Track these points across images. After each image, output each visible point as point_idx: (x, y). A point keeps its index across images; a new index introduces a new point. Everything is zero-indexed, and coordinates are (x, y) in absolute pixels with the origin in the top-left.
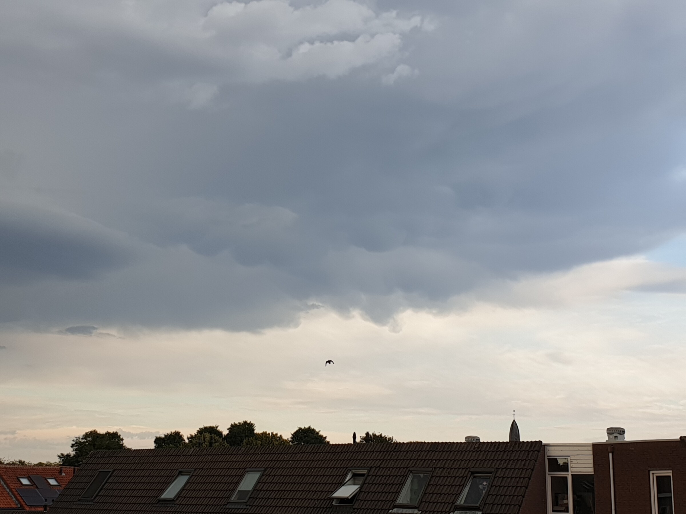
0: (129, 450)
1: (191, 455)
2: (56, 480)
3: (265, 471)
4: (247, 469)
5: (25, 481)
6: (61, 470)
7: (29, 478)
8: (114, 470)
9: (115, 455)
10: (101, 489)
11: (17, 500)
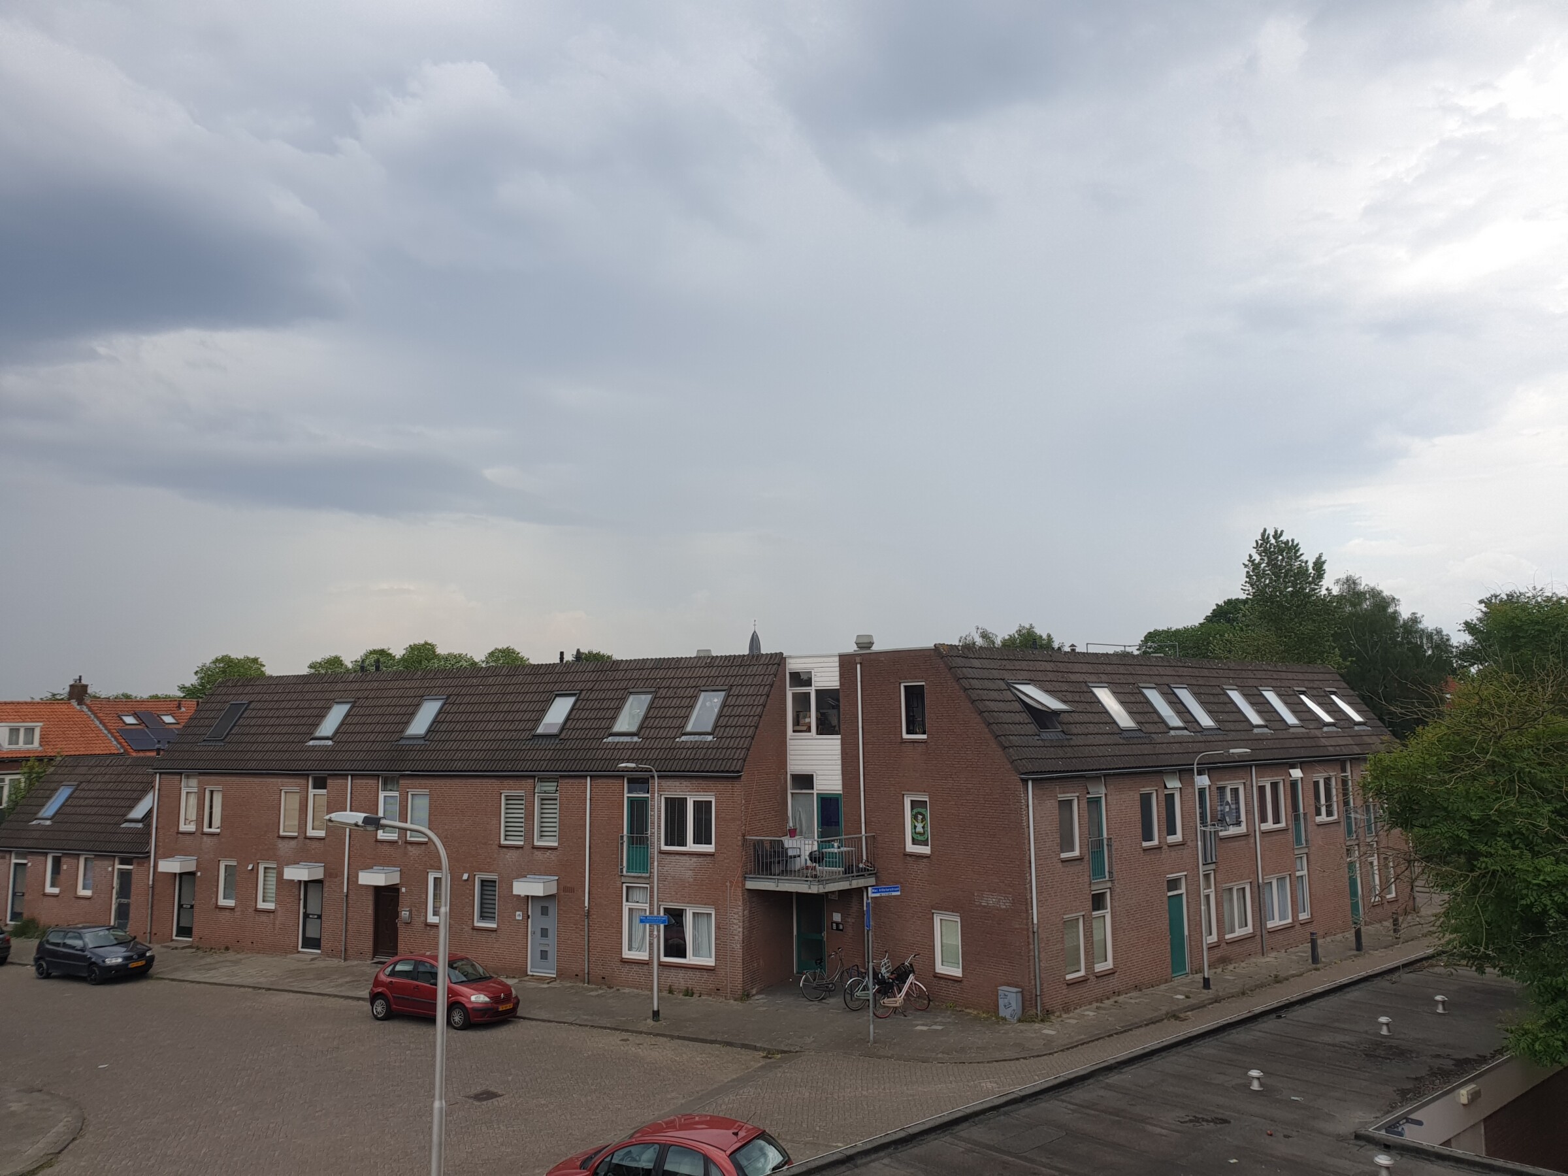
0: (271, 677)
1: (352, 682)
2: (173, 717)
3: (447, 699)
4: (425, 698)
5: (130, 720)
6: (180, 704)
7: (135, 715)
8: (250, 702)
9: (252, 683)
10: (234, 726)
11: (120, 743)
